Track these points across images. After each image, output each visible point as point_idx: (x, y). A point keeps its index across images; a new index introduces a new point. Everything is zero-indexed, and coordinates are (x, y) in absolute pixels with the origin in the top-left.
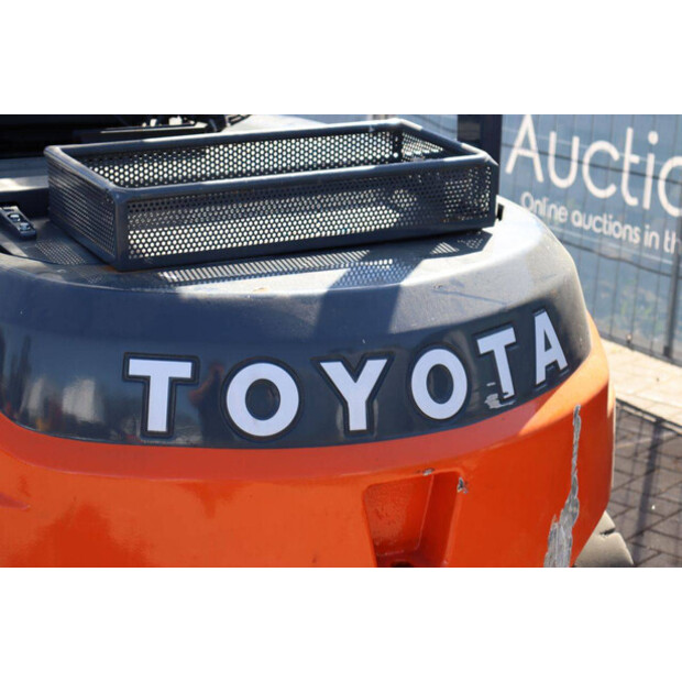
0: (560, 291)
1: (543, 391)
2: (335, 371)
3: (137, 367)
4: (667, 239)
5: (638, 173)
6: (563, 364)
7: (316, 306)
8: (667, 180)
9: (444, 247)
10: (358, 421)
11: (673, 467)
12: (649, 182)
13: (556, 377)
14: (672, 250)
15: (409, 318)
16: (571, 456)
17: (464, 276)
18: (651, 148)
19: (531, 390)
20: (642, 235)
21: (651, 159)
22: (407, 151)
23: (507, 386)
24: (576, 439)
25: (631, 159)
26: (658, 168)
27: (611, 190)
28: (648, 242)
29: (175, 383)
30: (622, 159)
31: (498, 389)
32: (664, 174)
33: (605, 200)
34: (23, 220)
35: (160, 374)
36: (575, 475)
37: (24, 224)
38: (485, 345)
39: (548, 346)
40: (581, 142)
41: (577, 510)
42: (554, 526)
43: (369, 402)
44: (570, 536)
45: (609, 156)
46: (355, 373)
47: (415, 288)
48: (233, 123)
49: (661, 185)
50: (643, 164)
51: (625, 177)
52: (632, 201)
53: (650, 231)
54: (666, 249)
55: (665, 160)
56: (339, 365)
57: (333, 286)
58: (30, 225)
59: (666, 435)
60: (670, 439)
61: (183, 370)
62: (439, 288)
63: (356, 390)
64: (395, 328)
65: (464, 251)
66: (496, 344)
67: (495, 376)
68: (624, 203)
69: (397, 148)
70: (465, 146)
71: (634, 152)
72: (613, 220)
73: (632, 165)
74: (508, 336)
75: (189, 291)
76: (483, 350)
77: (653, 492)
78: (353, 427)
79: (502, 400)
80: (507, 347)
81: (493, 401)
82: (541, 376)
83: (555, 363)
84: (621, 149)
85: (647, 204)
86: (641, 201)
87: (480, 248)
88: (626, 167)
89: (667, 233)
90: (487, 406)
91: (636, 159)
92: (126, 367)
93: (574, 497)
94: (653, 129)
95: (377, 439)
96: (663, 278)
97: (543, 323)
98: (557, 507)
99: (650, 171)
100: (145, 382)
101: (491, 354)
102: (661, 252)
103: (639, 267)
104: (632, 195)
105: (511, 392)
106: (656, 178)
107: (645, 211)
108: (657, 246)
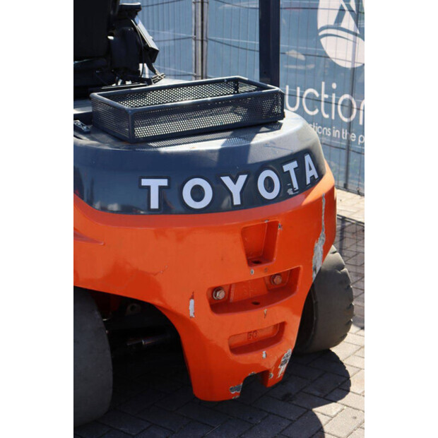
0: (313, 146)
1: (309, 188)
2: (227, 180)
3: (145, 182)
4: (343, 133)
5: (328, 102)
6: (316, 177)
7: (217, 154)
8: (342, 105)
9: (264, 129)
10: (237, 201)
11: (352, 237)
12: (333, 106)
13: (315, 182)
14: (346, 138)
15: (255, 157)
16: (321, 215)
17: (275, 139)
18: (333, 91)
19: (305, 188)
20: (332, 132)
21: (334, 96)
22: (241, 90)
23: (296, 185)
24: (323, 208)
25: (324, 96)
26: (337, 100)
27: (316, 112)
28: (335, 135)
29: (161, 188)
30: (320, 96)
31: (292, 186)
32: (340, 102)
33: (313, 116)
34: (83, 126)
35: (155, 184)
36: (323, 224)
37: (85, 127)
38: (286, 168)
39: (310, 169)
40: (301, 90)
41: (324, 239)
42: (316, 245)
43: (241, 192)
44: (322, 250)
45: (314, 95)
46: (235, 181)
47: (256, 145)
48: (155, 83)
49: (339, 107)
50: (331, 98)
51: (323, 104)
52: (326, 116)
53: (335, 130)
54: (343, 138)
55: (341, 96)
56: (228, 177)
57: (223, 145)
58: (87, 128)
59: (347, 224)
60: (349, 225)
61: (164, 182)
62: (266, 145)
63: (235, 188)
64: (250, 162)
65: (273, 130)
66: (290, 167)
67: (291, 181)
68: (323, 117)
69: (236, 88)
70: (269, 85)
71: (326, 93)
72: (318, 126)
73: (325, 99)
74: (294, 164)
75: (163, 150)
76: (285, 170)
77: (344, 248)
78: (235, 203)
79: (294, 191)
80: (295, 169)
81: (290, 192)
82: (308, 182)
83: (313, 176)
84: (320, 92)
85: (333, 118)
86: (331, 116)
87: (279, 128)
88: (323, 100)
89: (343, 130)
90: (288, 194)
91: (327, 96)
92: (140, 182)
93: (323, 233)
94: (334, 82)
95: (245, 208)
96: (342, 151)
97: (308, 159)
98: (317, 236)
99: (334, 101)
100: (148, 188)
101: (288, 172)
102: (341, 139)
103: (330, 146)
104: (326, 113)
105: (297, 188)
106: (336, 104)
107: (332, 120)
108: (339, 137)
